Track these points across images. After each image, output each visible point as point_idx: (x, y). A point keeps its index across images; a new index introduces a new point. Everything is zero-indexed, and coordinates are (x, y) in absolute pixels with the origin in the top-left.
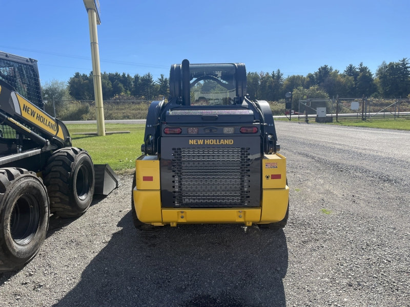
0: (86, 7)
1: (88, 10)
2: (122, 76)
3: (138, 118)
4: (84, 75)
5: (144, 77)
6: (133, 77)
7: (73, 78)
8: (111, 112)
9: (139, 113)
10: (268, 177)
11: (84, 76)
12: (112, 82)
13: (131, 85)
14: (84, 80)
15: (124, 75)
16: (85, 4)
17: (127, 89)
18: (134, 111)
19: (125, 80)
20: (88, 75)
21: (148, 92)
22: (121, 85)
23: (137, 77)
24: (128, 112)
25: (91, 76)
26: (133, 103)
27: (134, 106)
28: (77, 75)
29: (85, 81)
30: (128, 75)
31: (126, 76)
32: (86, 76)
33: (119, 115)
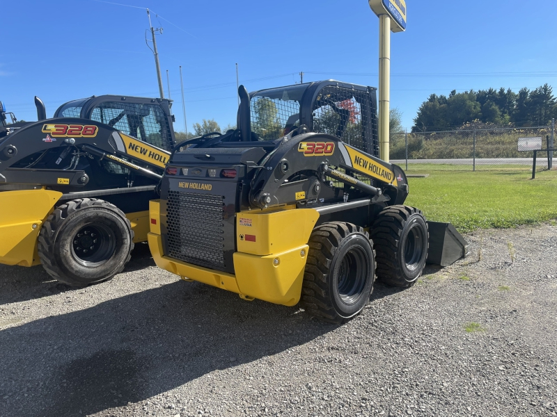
0: (376, 13)
1: (378, 16)
2: (499, 92)
3: (493, 157)
4: (441, 97)
5: (536, 91)
6: (517, 93)
7: (427, 102)
8: (453, 147)
9: (497, 149)
10: (242, 237)
11: (443, 98)
12: (482, 103)
13: (513, 105)
14: (441, 104)
15: (502, 91)
16: (373, 10)
17: (504, 112)
18: (489, 146)
19: (502, 99)
20: (447, 97)
21: (541, 115)
22: (495, 107)
23: (523, 93)
24: (479, 147)
25: (451, 97)
26: (492, 133)
27: (491, 139)
28: (433, 98)
29: (442, 106)
30: (509, 91)
31: (506, 92)
32: (445, 98)
33: (464, 152)
